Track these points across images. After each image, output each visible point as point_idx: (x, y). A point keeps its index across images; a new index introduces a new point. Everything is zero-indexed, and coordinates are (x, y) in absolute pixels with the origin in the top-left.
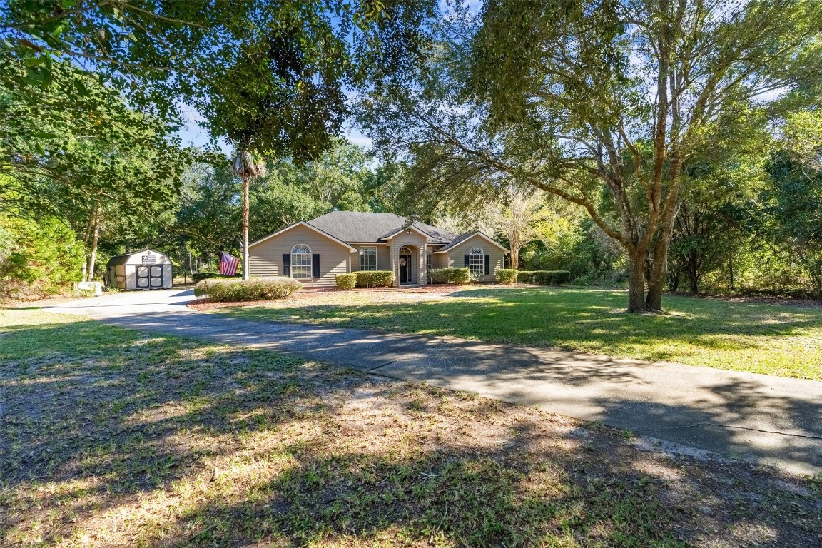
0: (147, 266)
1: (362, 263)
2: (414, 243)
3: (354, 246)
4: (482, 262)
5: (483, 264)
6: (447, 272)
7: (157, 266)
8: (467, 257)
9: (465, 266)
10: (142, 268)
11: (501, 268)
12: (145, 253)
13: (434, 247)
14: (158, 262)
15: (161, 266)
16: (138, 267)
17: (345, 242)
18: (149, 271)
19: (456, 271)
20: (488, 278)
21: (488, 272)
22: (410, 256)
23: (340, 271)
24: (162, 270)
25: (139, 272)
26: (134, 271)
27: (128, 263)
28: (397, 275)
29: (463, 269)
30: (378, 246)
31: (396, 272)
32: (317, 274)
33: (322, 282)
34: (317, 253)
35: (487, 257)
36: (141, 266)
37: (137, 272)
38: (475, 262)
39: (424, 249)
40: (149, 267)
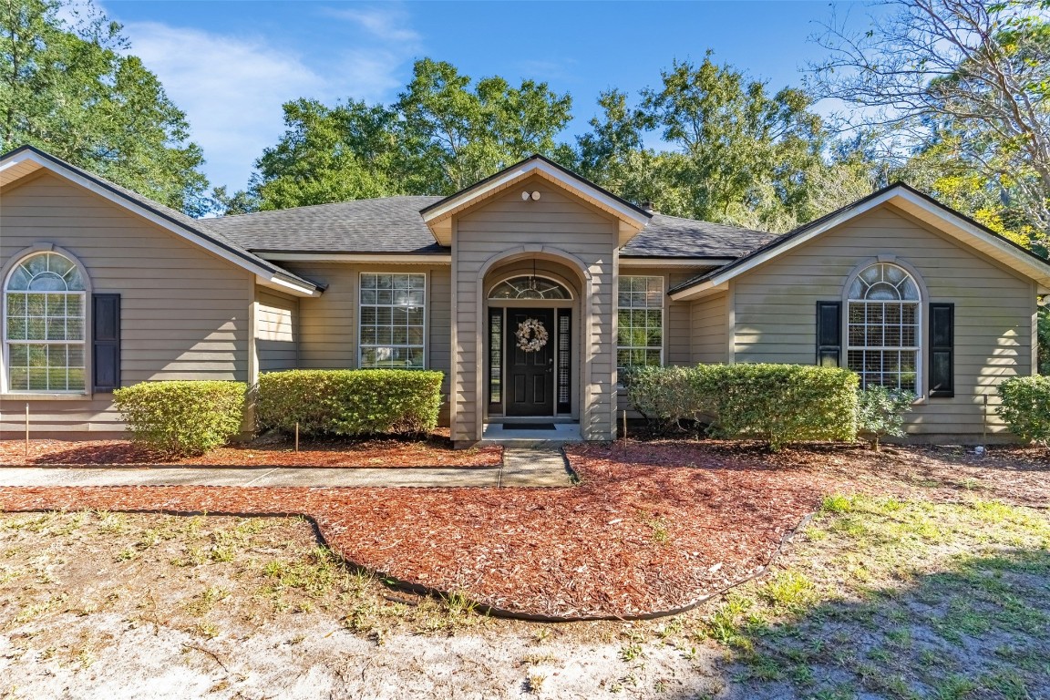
2: (558, 244)
4: (910, 338)
5: (921, 349)
6: (721, 385)
8: (829, 316)
9: (820, 356)
11: (1023, 367)
13: (670, 273)
19: (771, 384)
20: (946, 414)
21: (943, 385)
22: (566, 312)
23: (198, 368)
28: (469, 389)
29: (809, 371)
31: (468, 373)
32: (107, 379)
34: (108, 287)
35: (942, 317)
38: (875, 339)
39: (606, 274)
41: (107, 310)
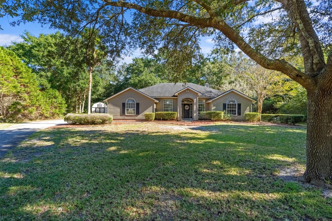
0: (99, 108)
1: (165, 107)
2: (191, 97)
3: (157, 99)
4: (235, 108)
5: (237, 109)
6: (211, 113)
7: (103, 108)
8: (224, 105)
9: (223, 110)
10: (98, 109)
11: (250, 111)
12: (98, 103)
13: (206, 99)
14: (103, 106)
15: (104, 108)
16: (96, 108)
17: (151, 97)
18: (100, 110)
20: (239, 117)
21: (239, 114)
22: (192, 104)
23: (149, 112)
24: (104, 110)
25: (97, 110)
26: (95, 110)
27: (92, 107)
28: (180, 114)
30: (173, 99)
31: (180, 112)
32: (138, 113)
33: (140, 116)
34: (138, 102)
35: (239, 105)
36: (97, 108)
37: (96, 110)
38: (231, 108)
39: (197, 100)
40: (100, 108)
41: (138, 105)
